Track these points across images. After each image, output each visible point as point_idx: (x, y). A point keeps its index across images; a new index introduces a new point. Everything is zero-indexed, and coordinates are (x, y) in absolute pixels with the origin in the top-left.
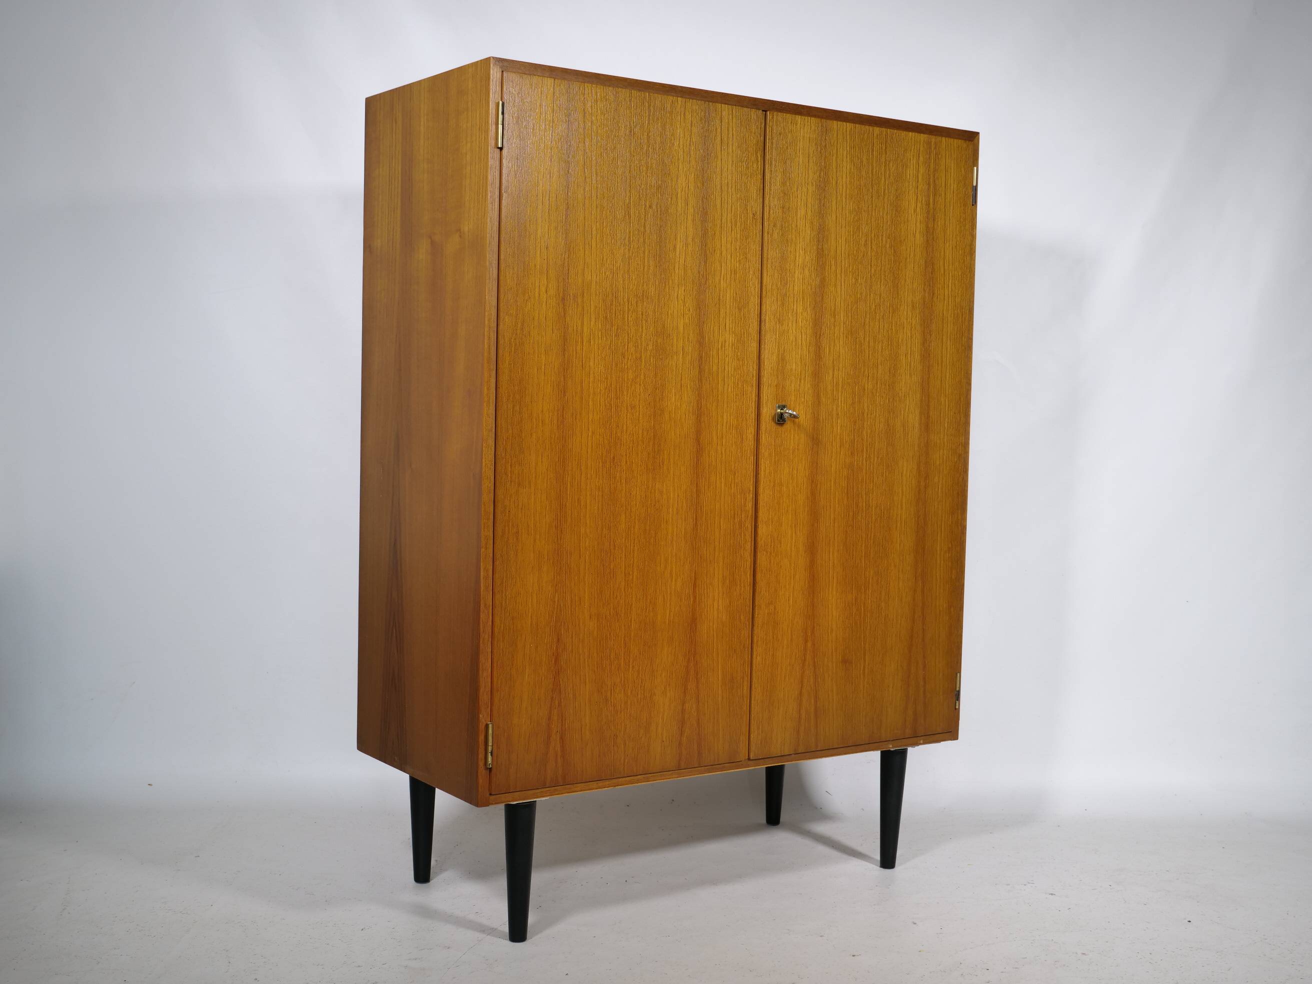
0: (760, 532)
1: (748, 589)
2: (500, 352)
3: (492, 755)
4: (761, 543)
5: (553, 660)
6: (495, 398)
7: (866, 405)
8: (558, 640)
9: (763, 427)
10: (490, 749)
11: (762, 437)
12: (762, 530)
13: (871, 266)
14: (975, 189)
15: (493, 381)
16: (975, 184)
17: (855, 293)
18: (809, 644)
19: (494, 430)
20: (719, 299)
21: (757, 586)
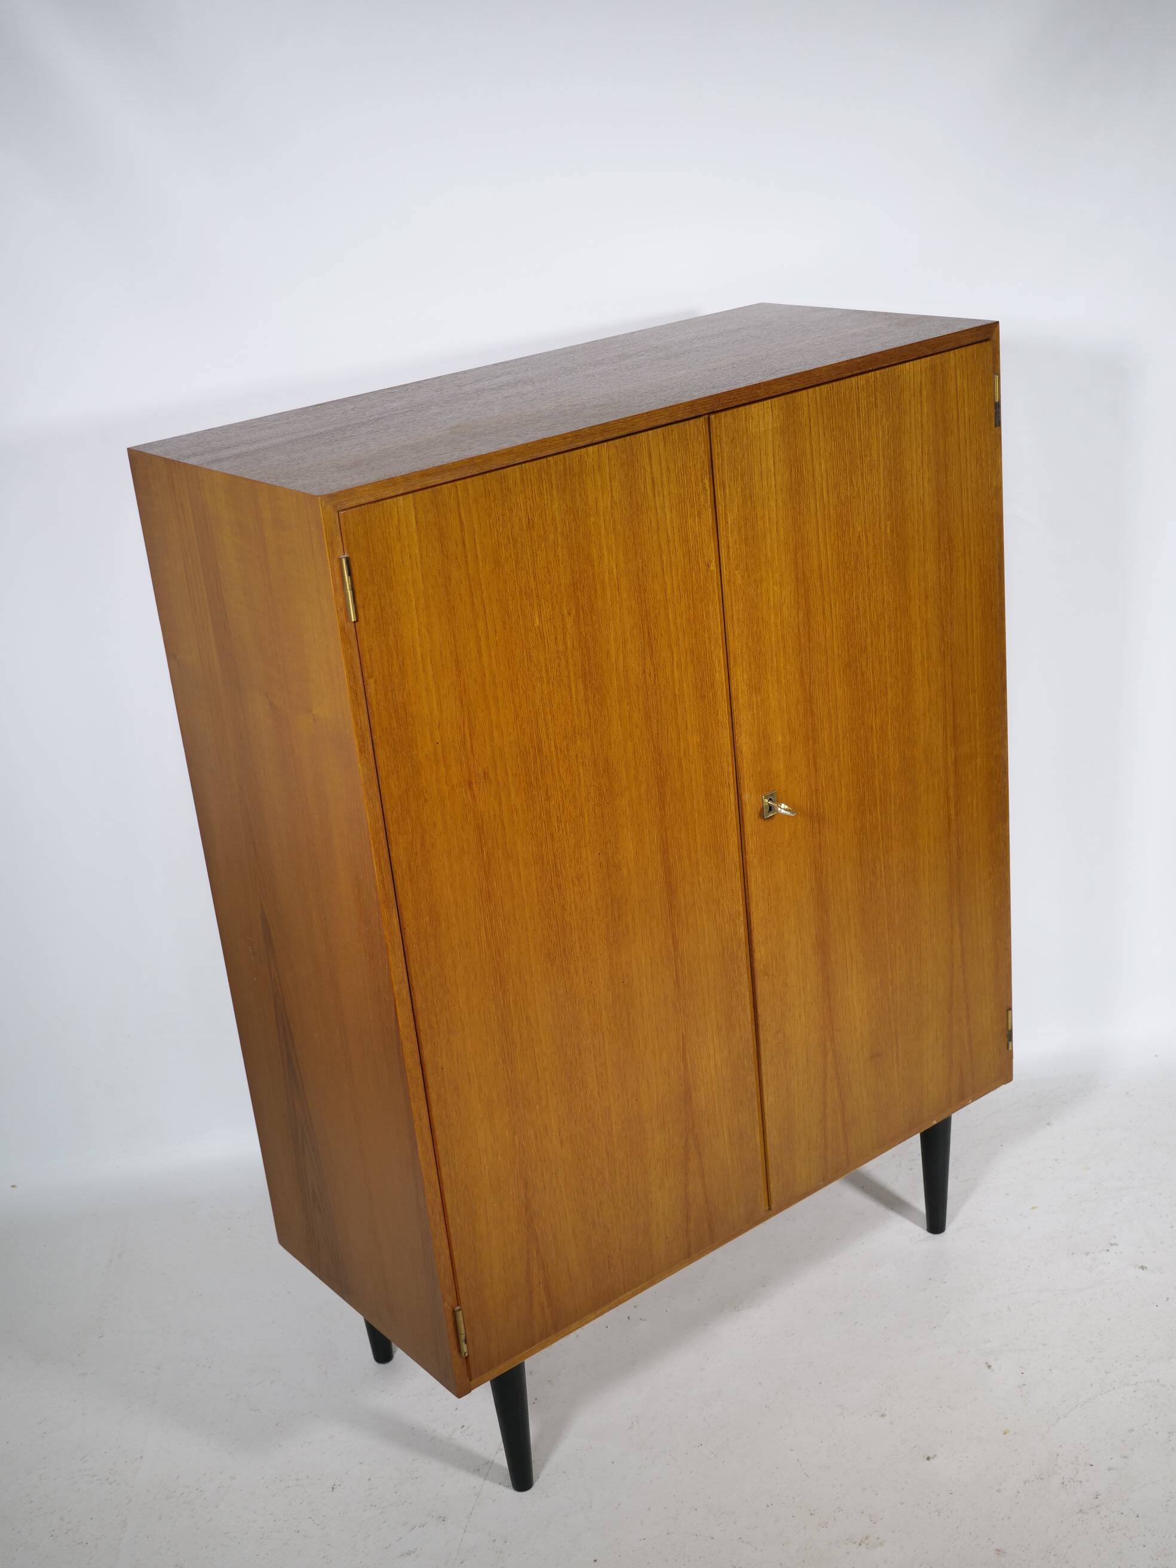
0: (757, 955)
1: (749, 1027)
2: (398, 883)
3: (466, 1343)
4: (758, 967)
5: (523, 1210)
6: (401, 940)
7: (875, 746)
8: (526, 1184)
9: (748, 829)
10: (463, 1337)
11: (748, 843)
12: (760, 953)
13: (868, 567)
14: (997, 406)
15: (396, 921)
16: (997, 401)
17: (851, 611)
18: (830, 1057)
19: (406, 980)
20: (675, 696)
21: (760, 1018)
